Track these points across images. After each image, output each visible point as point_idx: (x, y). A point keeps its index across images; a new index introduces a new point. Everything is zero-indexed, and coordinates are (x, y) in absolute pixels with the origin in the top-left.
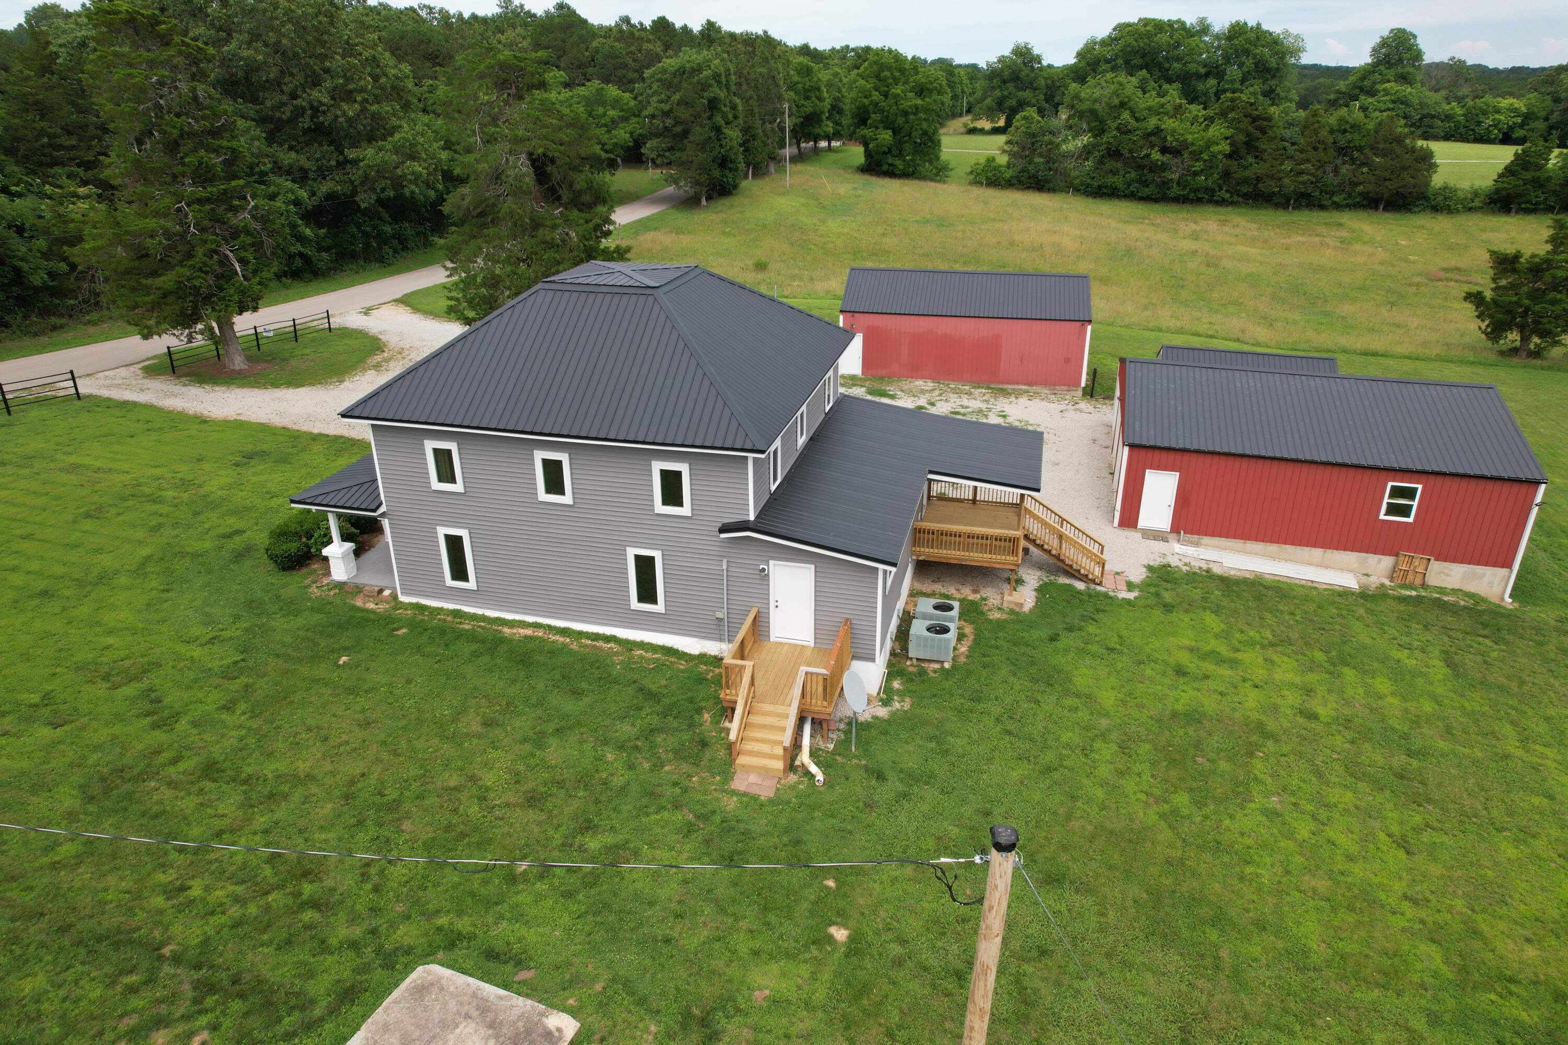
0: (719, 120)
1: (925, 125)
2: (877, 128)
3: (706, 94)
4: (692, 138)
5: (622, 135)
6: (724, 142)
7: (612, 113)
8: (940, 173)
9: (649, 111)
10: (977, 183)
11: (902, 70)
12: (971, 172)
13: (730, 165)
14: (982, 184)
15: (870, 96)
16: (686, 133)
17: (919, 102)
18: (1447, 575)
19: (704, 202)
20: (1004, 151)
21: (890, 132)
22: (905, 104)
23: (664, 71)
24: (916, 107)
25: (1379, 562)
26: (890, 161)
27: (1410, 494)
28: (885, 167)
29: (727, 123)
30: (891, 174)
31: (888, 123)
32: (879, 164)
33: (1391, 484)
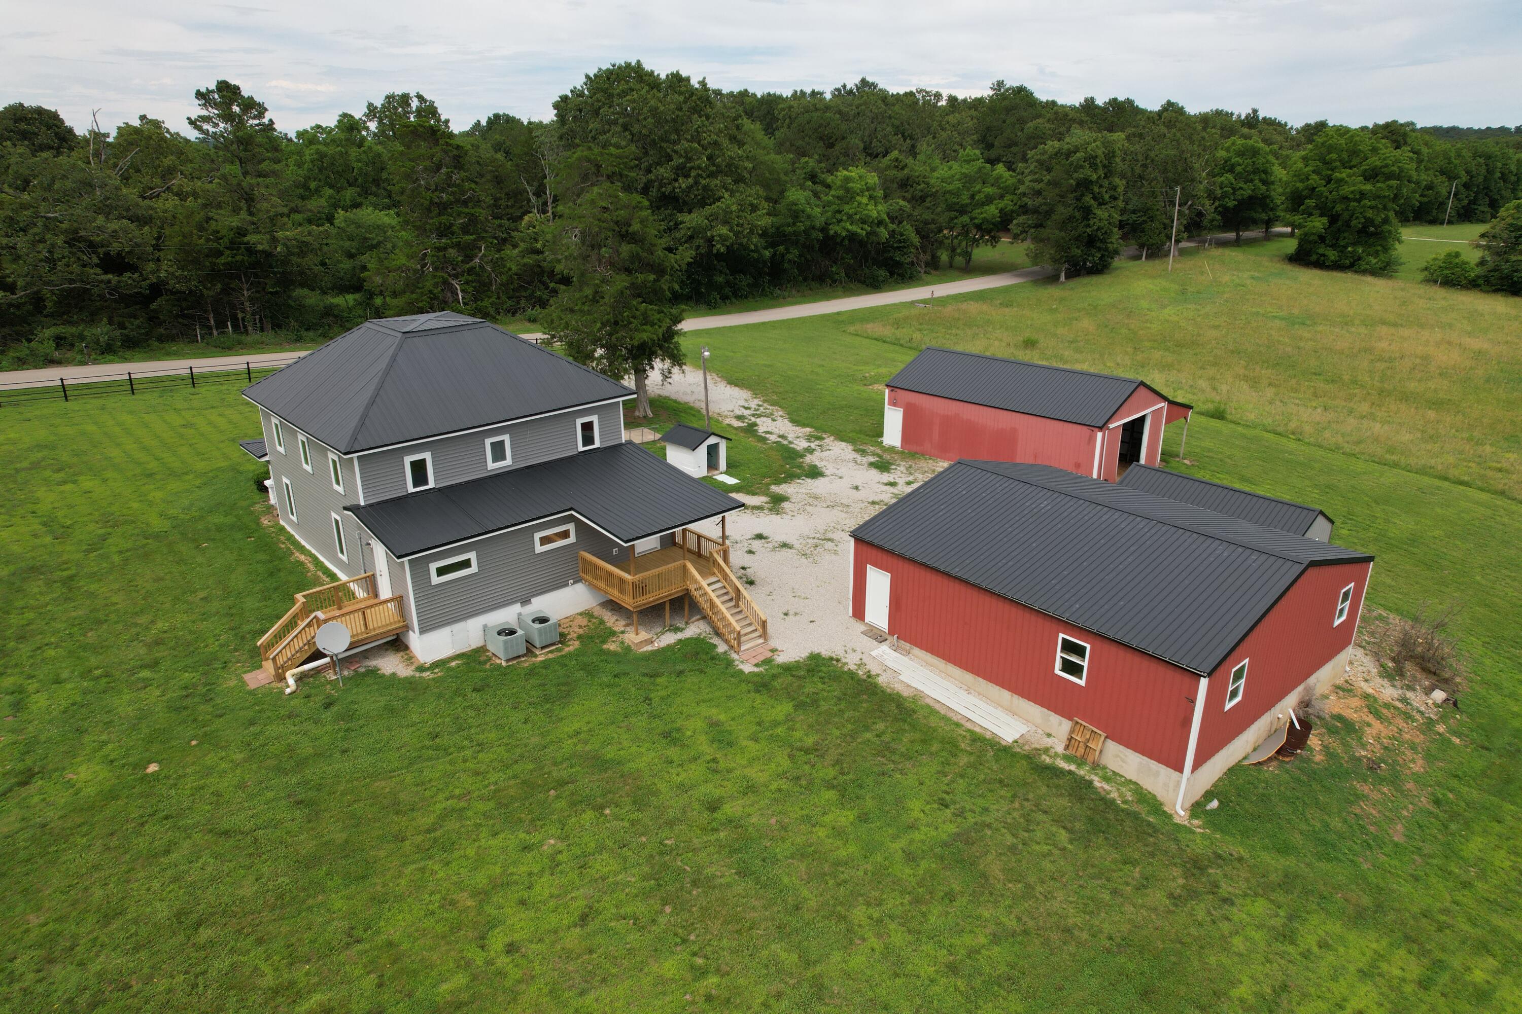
0: (1088, 200)
1: (1370, 214)
2: (1310, 214)
3: (1075, 175)
4: (1054, 217)
5: (992, 211)
6: (1091, 222)
7: (989, 190)
8: (1385, 270)
9: (1022, 189)
10: (1431, 280)
11: (1354, 153)
12: (1426, 269)
13: (1098, 244)
14: (1435, 281)
15: (1308, 179)
16: (1049, 213)
17: (1368, 187)
19: (1063, 278)
20: (1478, 246)
21: (1325, 220)
22: (1346, 190)
23: (1044, 152)
24: (1362, 195)
26: (1321, 251)
27: (1079, 651)
28: (1314, 257)
29: (1100, 204)
30: (1321, 264)
31: (1324, 210)
32: (1309, 253)
33: (1061, 636)
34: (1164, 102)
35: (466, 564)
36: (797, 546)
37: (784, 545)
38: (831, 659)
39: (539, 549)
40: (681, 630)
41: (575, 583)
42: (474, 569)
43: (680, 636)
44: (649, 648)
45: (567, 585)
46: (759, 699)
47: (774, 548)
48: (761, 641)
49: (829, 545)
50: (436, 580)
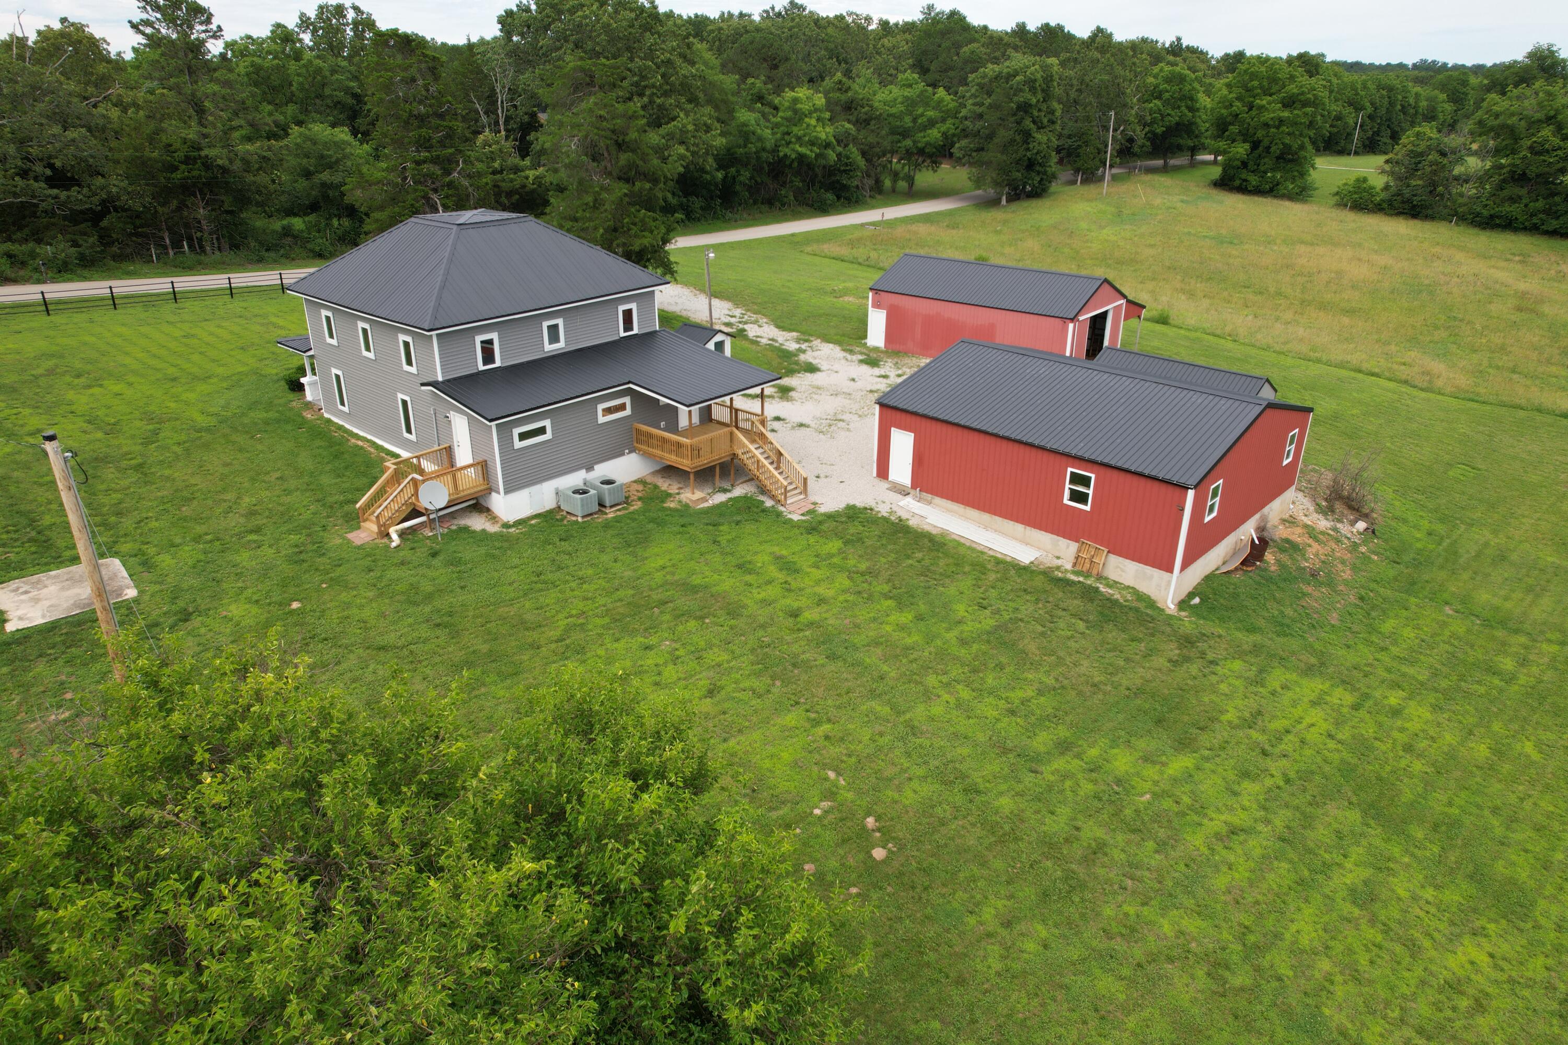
0: (1028, 123)
1: (1287, 140)
2: (1234, 141)
3: (1015, 99)
4: (996, 140)
5: (934, 134)
6: (1031, 146)
7: (931, 113)
8: (1301, 194)
9: (964, 112)
10: (1341, 205)
11: (1273, 80)
12: (1337, 194)
13: (1038, 168)
14: (1346, 206)
15: (1231, 105)
16: (990, 137)
17: (1286, 114)
18: (1123, 571)
19: (1004, 202)
20: (1383, 172)
21: (1247, 146)
22: (1267, 116)
23: (984, 76)
24: (1281, 121)
25: (1068, 546)
26: (1243, 176)
27: (1085, 481)
28: (1237, 183)
29: (1039, 128)
30: (1243, 189)
31: (1245, 136)
32: (1232, 179)
33: (1070, 470)
34: (1093, 28)
35: (542, 431)
36: (812, 424)
37: (801, 425)
38: (866, 509)
39: (602, 419)
40: (729, 491)
41: (630, 452)
42: (548, 436)
43: (729, 495)
44: (706, 505)
45: (623, 454)
46: (812, 539)
47: (793, 428)
48: (802, 496)
49: (841, 424)
50: (518, 444)
